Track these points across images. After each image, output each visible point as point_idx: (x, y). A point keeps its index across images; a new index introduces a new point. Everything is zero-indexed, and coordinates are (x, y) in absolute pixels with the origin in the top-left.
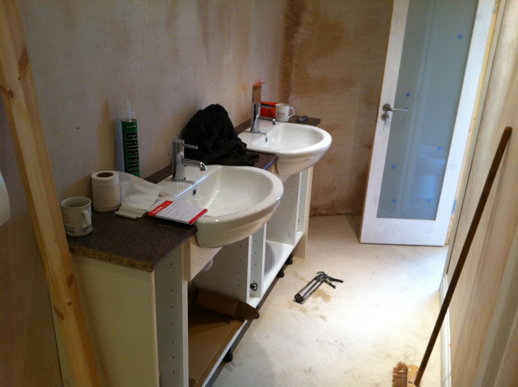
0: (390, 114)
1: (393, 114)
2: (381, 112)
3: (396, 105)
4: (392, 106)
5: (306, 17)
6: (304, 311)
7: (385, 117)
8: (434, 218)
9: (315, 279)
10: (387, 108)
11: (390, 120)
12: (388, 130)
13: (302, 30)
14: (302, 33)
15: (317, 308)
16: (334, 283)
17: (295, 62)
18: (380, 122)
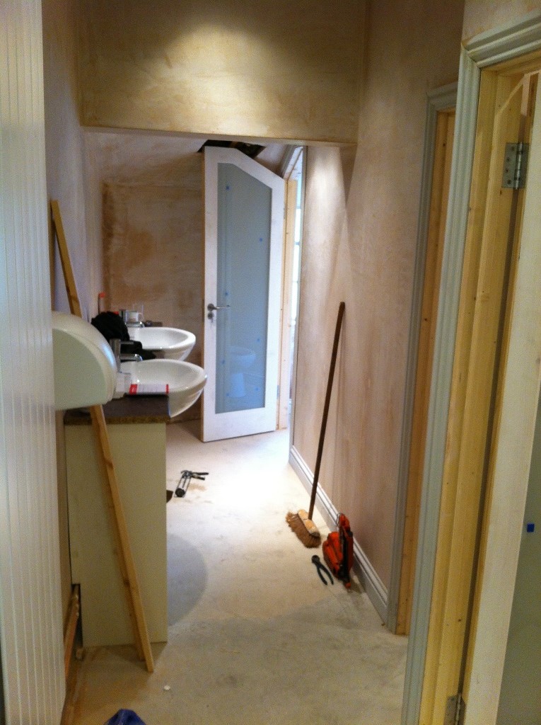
0: (215, 312)
1: (218, 312)
2: (207, 312)
3: (218, 304)
4: (215, 305)
5: (117, 229)
6: (189, 501)
7: (210, 316)
8: (262, 404)
9: (183, 477)
10: (211, 307)
11: (215, 318)
12: (215, 328)
13: (115, 241)
14: (116, 244)
15: (198, 497)
16: (202, 476)
17: (112, 272)
18: (207, 321)
